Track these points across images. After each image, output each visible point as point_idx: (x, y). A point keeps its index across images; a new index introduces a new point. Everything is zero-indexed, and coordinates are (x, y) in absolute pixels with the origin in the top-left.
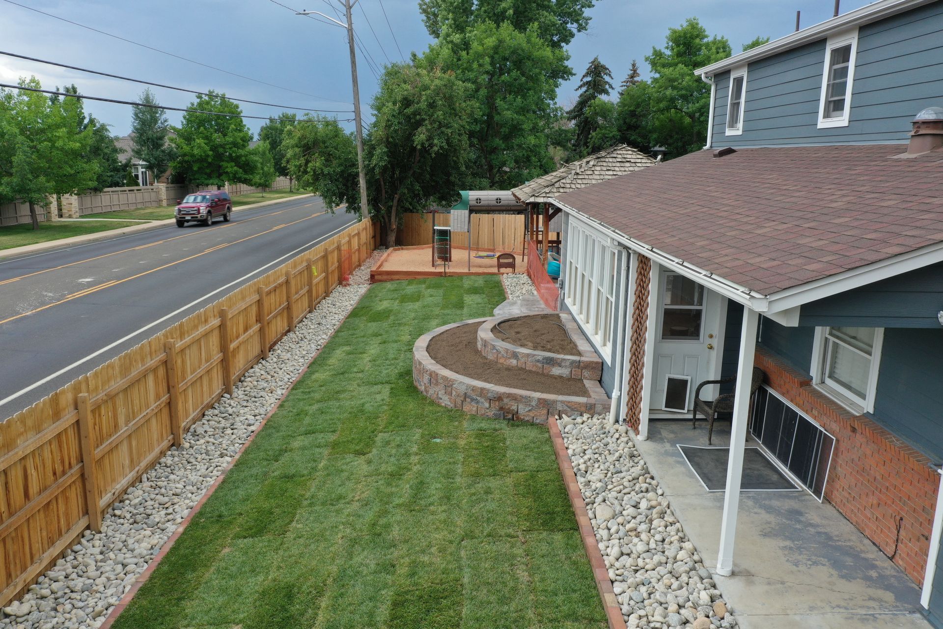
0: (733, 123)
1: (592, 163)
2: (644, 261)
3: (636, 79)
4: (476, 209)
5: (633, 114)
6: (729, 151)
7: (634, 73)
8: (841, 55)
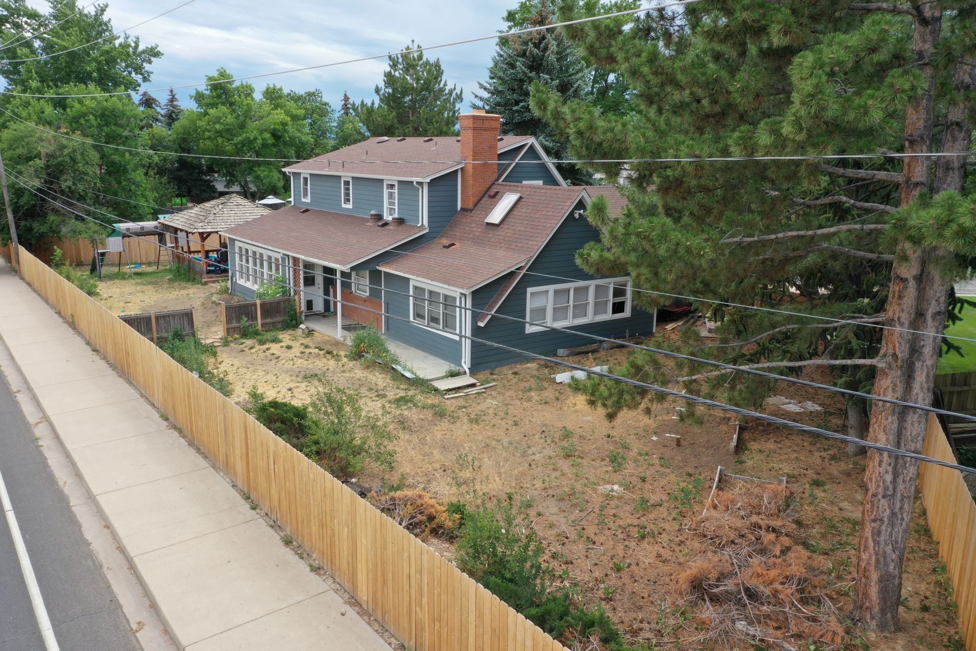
0: (305, 195)
1: (220, 206)
2: (296, 260)
3: (175, 103)
4: (126, 235)
5: (184, 140)
6: (307, 211)
7: (173, 99)
8: (347, 183)
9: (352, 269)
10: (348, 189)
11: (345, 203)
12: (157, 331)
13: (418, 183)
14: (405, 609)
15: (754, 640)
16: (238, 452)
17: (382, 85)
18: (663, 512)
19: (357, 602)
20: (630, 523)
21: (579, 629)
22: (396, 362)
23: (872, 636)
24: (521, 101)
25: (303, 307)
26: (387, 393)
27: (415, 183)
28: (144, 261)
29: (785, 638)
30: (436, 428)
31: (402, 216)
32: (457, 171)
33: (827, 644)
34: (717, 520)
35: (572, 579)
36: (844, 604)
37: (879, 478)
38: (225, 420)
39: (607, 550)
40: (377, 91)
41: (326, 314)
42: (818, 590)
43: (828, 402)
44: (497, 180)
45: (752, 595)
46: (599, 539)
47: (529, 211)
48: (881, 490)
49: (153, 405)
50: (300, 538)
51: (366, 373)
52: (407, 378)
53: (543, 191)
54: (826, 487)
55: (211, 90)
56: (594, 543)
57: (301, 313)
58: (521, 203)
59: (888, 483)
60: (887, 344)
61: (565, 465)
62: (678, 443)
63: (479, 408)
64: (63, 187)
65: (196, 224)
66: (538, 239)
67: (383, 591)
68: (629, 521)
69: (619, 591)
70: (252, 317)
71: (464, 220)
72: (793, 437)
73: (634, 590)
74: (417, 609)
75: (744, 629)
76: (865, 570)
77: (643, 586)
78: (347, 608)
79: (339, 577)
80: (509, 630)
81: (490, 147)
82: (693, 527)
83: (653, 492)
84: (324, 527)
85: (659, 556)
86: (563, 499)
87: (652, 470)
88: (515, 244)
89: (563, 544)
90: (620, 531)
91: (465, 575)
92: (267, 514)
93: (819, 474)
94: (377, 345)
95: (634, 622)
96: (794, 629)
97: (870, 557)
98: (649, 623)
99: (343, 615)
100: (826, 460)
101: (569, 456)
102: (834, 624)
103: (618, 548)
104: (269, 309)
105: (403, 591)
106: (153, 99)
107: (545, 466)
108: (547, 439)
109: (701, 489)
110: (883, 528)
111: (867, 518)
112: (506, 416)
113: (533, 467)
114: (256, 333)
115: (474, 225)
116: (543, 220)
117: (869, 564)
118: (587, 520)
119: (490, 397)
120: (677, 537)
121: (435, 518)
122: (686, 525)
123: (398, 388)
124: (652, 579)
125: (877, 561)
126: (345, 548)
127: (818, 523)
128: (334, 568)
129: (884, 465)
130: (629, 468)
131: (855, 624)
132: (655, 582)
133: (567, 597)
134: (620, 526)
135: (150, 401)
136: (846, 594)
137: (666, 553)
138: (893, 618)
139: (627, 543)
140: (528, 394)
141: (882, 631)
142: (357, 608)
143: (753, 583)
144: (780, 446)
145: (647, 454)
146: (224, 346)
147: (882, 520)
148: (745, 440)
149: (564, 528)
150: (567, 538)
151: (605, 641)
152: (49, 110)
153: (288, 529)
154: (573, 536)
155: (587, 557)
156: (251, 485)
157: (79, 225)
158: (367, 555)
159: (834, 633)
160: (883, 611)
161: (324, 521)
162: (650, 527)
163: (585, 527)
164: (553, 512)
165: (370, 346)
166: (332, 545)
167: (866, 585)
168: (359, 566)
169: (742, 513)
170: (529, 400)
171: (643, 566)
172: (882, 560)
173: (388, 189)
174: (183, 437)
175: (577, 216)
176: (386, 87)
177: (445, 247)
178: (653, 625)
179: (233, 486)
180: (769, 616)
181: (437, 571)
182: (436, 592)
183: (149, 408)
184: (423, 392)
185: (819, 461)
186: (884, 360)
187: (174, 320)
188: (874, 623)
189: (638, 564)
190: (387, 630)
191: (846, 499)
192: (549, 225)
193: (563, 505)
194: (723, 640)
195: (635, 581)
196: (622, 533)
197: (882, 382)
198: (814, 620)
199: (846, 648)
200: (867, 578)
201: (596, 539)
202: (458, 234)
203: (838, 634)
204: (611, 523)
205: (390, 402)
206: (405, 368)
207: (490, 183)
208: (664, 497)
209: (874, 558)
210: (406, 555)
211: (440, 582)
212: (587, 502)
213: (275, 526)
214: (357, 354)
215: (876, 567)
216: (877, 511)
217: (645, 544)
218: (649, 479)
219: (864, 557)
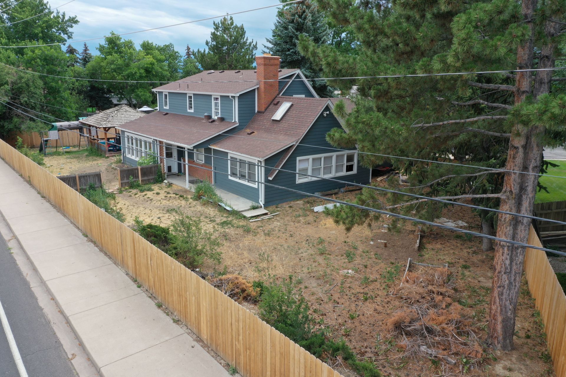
0: (166, 105)
1: (116, 112)
2: (161, 142)
3: (87, 52)
4: (60, 129)
5: (93, 73)
6: (167, 114)
7: (86, 49)
8: (190, 97)
9: (194, 147)
10: (191, 101)
11: (189, 109)
12: (80, 186)
13: (232, 97)
14: (229, 343)
15: (431, 356)
16: (129, 254)
17: (209, 40)
18: (377, 285)
19: (201, 340)
20: (359, 291)
21: (330, 352)
22: (221, 201)
23: (498, 353)
24: (291, 49)
25: (166, 170)
26: (216, 219)
27: (230, 97)
28: (71, 145)
29: (449, 355)
30: (245, 239)
31: (223, 116)
32: (255, 89)
33: (473, 358)
34: (409, 288)
35: (325, 324)
36: (482, 335)
37: (502, 262)
38: (121, 236)
39: (345, 307)
40: (207, 43)
41: (179, 174)
42: (467, 327)
43: (470, 220)
44: (278, 95)
45: (430, 331)
46: (341, 301)
47: (297, 112)
48: (503, 269)
49: (78, 228)
50: (167, 303)
51: (203, 208)
52: (227, 210)
53: (305, 101)
54: (471, 269)
55: (108, 45)
56: (338, 303)
57: (165, 173)
58: (292, 108)
59: (507, 265)
60: (506, 185)
61: (320, 259)
62: (386, 245)
63: (270, 227)
64: (22, 101)
65: (102, 122)
66: (303, 129)
67: (216, 333)
68: (358, 290)
69: (353, 330)
70: (136, 176)
71: (259, 118)
72: (451, 241)
73: (362, 330)
74: (237, 343)
75: (425, 351)
76: (494, 315)
77: (366, 327)
78: (195, 343)
79: (190, 325)
80: (290, 353)
81: (274, 76)
82: (395, 293)
83: (372, 273)
84: (181, 297)
85: (375, 310)
86: (320, 279)
87: (371, 261)
88: (289, 132)
89: (320, 304)
90: (353, 296)
91: (264, 322)
92: (147, 290)
93: (466, 262)
94: (209, 191)
95: (362, 348)
96: (454, 350)
97: (497, 308)
98: (370, 348)
99: (193, 347)
100: (470, 254)
101: (322, 254)
102: (477, 347)
103: (352, 306)
104: (146, 172)
105: (228, 332)
106: (74, 49)
107: (309, 260)
108: (310, 244)
109: (399, 271)
110: (505, 291)
111: (495, 286)
112: (286, 232)
113: (302, 260)
114: (139, 186)
115: (265, 121)
116: (305, 118)
117: (496, 312)
118: (334, 290)
119: (276, 220)
120: (386, 299)
121: (245, 290)
122: (391, 292)
123: (222, 216)
124: (372, 323)
125: (501, 310)
126: (194, 309)
127: (466, 290)
128: (187, 320)
129: (505, 255)
130: (358, 260)
131: (489, 346)
132: (374, 325)
133: (323, 334)
134: (353, 293)
135: (76, 226)
136: (483, 330)
137: (380, 308)
138: (510, 343)
139: (357, 303)
140: (298, 219)
141: (504, 350)
142: (201, 343)
143: (430, 324)
144: (444, 246)
145: (367, 252)
146: (120, 193)
147: (504, 287)
148: (424, 243)
149: (320, 295)
150: (322, 301)
151: (346, 359)
152: (13, 56)
153: (160, 298)
154: (326, 300)
155: (334, 311)
156: (138, 273)
157: (32, 124)
158: (206, 312)
159: (477, 352)
160: (504, 339)
161: (181, 293)
162: (370, 293)
163: (333, 294)
164: (314, 286)
165: (205, 192)
166: (186, 306)
167: (495, 324)
168: (202, 319)
169: (423, 284)
170: (299, 222)
171: (367, 316)
172: (504, 309)
173: (214, 100)
174: (97, 246)
175: (325, 115)
176: (212, 41)
177: (248, 134)
178: (373, 350)
179: (127, 274)
180: (439, 342)
181: (248, 321)
182: (247, 332)
183: (76, 230)
184: (237, 218)
185: (466, 254)
186: (505, 194)
187: (90, 178)
188: (499, 345)
189: (363, 315)
190: (219, 356)
191: (482, 276)
192: (309, 121)
193: (319, 282)
194: (413, 357)
195: (362, 324)
196: (354, 297)
197: (504, 207)
198: (465, 344)
199: (484, 360)
200: (495, 320)
201: (339, 301)
202: (256, 126)
203: (479, 352)
204: (348, 292)
205: (218, 224)
206: (226, 205)
207: (274, 97)
208: (378, 277)
209: (499, 308)
210: (229, 312)
211: (250, 327)
212: (334, 280)
213: (152, 297)
214: (198, 197)
215: (500, 313)
216: (501, 281)
217: (367, 303)
218: (369, 266)
219: (493, 308)
